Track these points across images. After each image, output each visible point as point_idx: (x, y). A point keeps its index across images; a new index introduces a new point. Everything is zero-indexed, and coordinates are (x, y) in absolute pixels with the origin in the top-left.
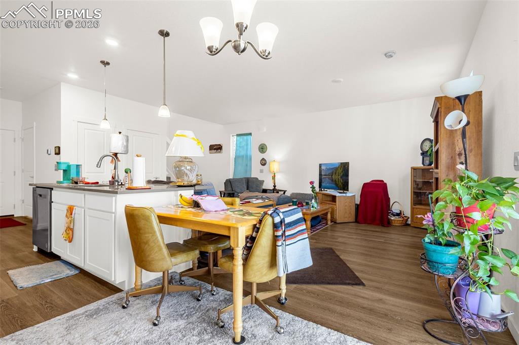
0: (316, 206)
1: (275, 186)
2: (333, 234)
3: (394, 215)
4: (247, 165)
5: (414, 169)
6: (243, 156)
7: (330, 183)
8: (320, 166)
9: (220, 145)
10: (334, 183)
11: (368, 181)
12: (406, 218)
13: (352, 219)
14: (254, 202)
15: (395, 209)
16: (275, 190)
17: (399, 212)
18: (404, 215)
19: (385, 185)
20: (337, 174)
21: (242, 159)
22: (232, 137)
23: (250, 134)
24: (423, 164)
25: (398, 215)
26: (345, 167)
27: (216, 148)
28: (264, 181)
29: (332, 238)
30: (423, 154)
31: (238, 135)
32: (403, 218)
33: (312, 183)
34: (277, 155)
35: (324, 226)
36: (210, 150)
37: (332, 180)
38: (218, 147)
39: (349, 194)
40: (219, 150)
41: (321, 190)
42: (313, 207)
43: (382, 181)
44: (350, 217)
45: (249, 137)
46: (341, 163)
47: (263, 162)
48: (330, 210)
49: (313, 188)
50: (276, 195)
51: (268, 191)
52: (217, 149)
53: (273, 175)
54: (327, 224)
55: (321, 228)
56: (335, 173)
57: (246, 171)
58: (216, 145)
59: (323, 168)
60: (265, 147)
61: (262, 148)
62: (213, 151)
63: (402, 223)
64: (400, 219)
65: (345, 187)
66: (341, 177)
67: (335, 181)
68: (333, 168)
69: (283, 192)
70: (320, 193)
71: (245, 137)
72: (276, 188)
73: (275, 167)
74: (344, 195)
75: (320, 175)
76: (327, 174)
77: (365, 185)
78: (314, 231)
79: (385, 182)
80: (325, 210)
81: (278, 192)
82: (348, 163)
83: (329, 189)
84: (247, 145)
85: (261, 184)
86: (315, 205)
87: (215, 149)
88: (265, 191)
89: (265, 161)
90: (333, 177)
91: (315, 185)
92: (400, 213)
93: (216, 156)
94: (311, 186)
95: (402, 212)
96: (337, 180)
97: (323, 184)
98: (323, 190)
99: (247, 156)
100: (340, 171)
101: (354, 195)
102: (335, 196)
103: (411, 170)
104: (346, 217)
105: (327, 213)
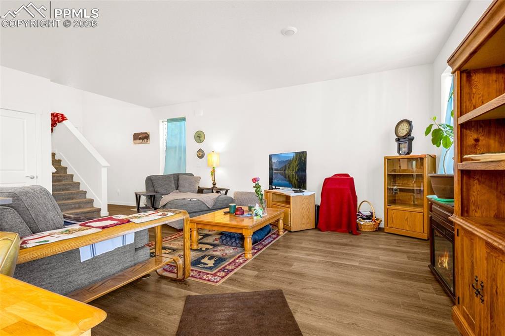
0: (261, 214)
1: (214, 184)
2: (286, 254)
3: (363, 219)
4: (180, 158)
5: (388, 159)
6: (176, 147)
7: (282, 180)
8: (271, 156)
9: (146, 133)
10: (288, 179)
11: (330, 175)
12: (378, 222)
13: (312, 225)
14: (136, 221)
15: (364, 210)
16: (214, 189)
17: (368, 214)
18: (375, 217)
19: (352, 179)
20: (291, 169)
21: (174, 150)
22: (161, 124)
23: (184, 119)
24: (399, 152)
25: (369, 218)
26: (301, 159)
27: (142, 137)
28: (200, 178)
29: (284, 264)
30: (398, 140)
31: (170, 121)
32: (375, 221)
33: (255, 180)
34: (216, 145)
35: (275, 238)
36: (134, 140)
37: (285, 177)
38: (144, 135)
39: (307, 193)
40: (146, 140)
41: (271, 188)
42: (256, 215)
43: (347, 175)
44: (308, 223)
45: (183, 123)
46: (297, 153)
47: (201, 155)
48: (282, 216)
49: (257, 187)
50: (215, 195)
51: (205, 190)
52: (143, 139)
53: (211, 170)
54: (278, 235)
55: (269, 243)
56: (289, 168)
57: (179, 166)
58: (142, 133)
59: (274, 160)
60: (203, 135)
61: (199, 137)
62: (139, 141)
63: (373, 228)
64: (371, 223)
65: (300, 183)
66: (296, 172)
67: (289, 176)
68: (286, 161)
69: (224, 192)
70: (270, 193)
71: (178, 123)
72: (216, 186)
73: (214, 159)
74: (301, 194)
75: (271, 169)
76: (279, 168)
77: (327, 181)
78: (259, 250)
79: (351, 176)
80: (275, 217)
81: (217, 192)
82: (306, 152)
83: (281, 186)
84: (181, 133)
85: (196, 181)
86: (260, 212)
87: (140, 139)
88: (201, 191)
89: (203, 152)
90: (286, 172)
91: (260, 183)
92: (372, 215)
93: (142, 147)
94: (254, 185)
95: (374, 214)
96: (291, 176)
97: (275, 181)
98: (274, 187)
99: (180, 147)
100: (295, 164)
101: (314, 194)
102: (290, 196)
103: (385, 161)
104: (303, 224)
105: (278, 221)
